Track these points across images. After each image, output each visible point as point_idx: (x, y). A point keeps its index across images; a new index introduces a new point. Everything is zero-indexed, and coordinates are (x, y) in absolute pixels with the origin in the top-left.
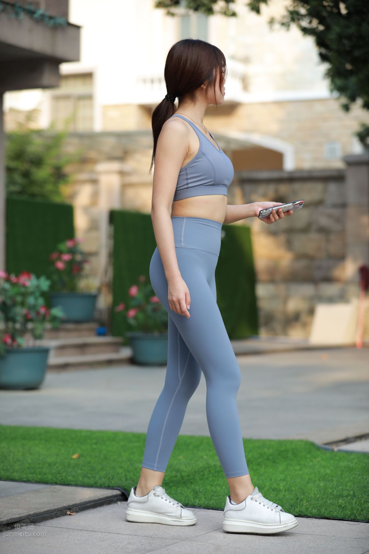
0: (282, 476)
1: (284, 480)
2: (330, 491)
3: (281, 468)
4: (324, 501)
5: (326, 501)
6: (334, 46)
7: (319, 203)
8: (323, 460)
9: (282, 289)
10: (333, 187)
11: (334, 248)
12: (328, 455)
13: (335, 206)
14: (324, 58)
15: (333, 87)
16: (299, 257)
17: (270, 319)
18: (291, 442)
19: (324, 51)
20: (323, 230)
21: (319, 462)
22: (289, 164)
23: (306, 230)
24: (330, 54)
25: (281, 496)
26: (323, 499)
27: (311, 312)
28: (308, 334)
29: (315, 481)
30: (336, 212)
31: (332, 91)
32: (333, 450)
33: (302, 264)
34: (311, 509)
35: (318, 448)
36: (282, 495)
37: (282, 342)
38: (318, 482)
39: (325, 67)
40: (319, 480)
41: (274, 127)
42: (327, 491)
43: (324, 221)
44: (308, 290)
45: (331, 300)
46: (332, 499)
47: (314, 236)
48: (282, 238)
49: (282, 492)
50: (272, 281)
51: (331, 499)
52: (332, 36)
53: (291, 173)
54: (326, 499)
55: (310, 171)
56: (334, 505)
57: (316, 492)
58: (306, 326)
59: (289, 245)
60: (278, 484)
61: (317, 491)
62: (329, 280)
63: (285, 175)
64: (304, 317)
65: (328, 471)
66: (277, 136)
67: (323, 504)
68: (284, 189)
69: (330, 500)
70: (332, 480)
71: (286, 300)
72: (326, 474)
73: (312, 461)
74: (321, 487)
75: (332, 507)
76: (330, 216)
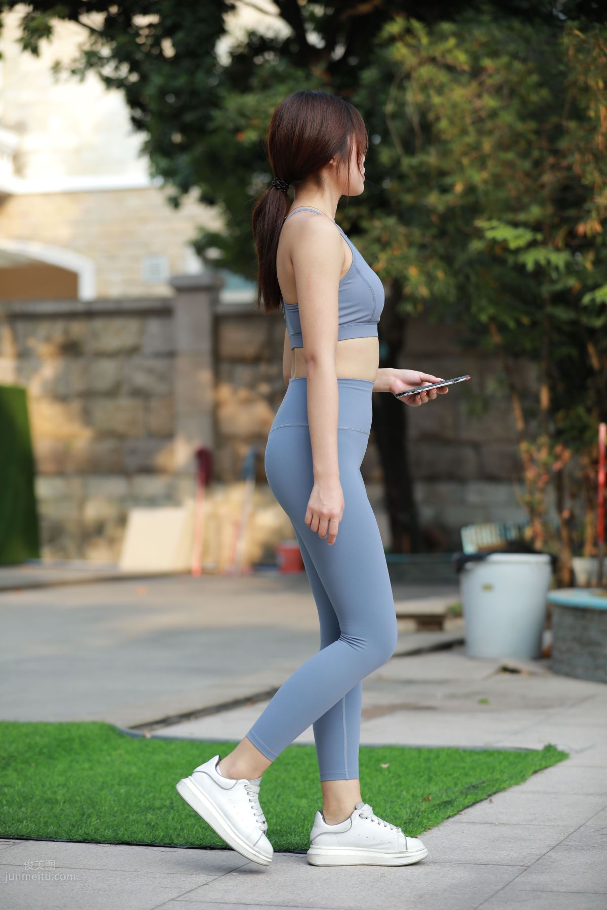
0: (62, 780)
1: (64, 785)
2: (134, 800)
3: (60, 767)
4: (124, 817)
5: (128, 817)
6: (153, 106)
7: (132, 351)
8: (127, 752)
9: (76, 485)
10: (154, 326)
11: (156, 422)
12: (136, 744)
13: (158, 355)
14: (138, 124)
15: (154, 170)
16: (103, 435)
17: (58, 532)
18: (78, 725)
19: (138, 113)
20: (139, 393)
21: (120, 755)
22: (88, 291)
23: (113, 393)
24: (148, 119)
25: (58, 811)
26: (123, 814)
27: (122, 521)
28: (117, 555)
29: (113, 786)
30: (159, 365)
31: (152, 176)
32: (144, 737)
33: (107, 446)
34: (102, 830)
35: (120, 734)
36: (59, 809)
37: (77, 568)
38: (116, 787)
39: (141, 138)
40: (119, 785)
41: (64, 232)
42: (130, 802)
43: (141, 379)
44: (116, 486)
45: (152, 502)
46: (137, 813)
47: (125, 402)
48: (76, 406)
49: (60, 805)
50: (60, 473)
51: (135, 814)
52: (150, 91)
53: (89, 303)
54: (128, 813)
55: (119, 301)
56: (139, 823)
57: (112, 802)
58: (114, 542)
59: (86, 416)
60: (55, 793)
61: (114, 801)
62: (149, 470)
63: (79, 307)
64: (110, 530)
65: (134, 770)
66: (67, 246)
67: (123, 821)
68: (78, 329)
69: (133, 815)
70: (139, 784)
71: (82, 503)
72: (130, 775)
73: (110, 755)
74: (121, 794)
75: (136, 825)
76: (150, 371)
